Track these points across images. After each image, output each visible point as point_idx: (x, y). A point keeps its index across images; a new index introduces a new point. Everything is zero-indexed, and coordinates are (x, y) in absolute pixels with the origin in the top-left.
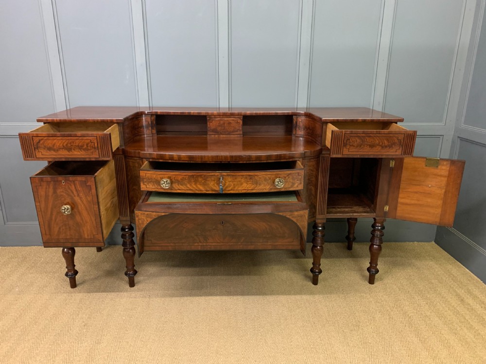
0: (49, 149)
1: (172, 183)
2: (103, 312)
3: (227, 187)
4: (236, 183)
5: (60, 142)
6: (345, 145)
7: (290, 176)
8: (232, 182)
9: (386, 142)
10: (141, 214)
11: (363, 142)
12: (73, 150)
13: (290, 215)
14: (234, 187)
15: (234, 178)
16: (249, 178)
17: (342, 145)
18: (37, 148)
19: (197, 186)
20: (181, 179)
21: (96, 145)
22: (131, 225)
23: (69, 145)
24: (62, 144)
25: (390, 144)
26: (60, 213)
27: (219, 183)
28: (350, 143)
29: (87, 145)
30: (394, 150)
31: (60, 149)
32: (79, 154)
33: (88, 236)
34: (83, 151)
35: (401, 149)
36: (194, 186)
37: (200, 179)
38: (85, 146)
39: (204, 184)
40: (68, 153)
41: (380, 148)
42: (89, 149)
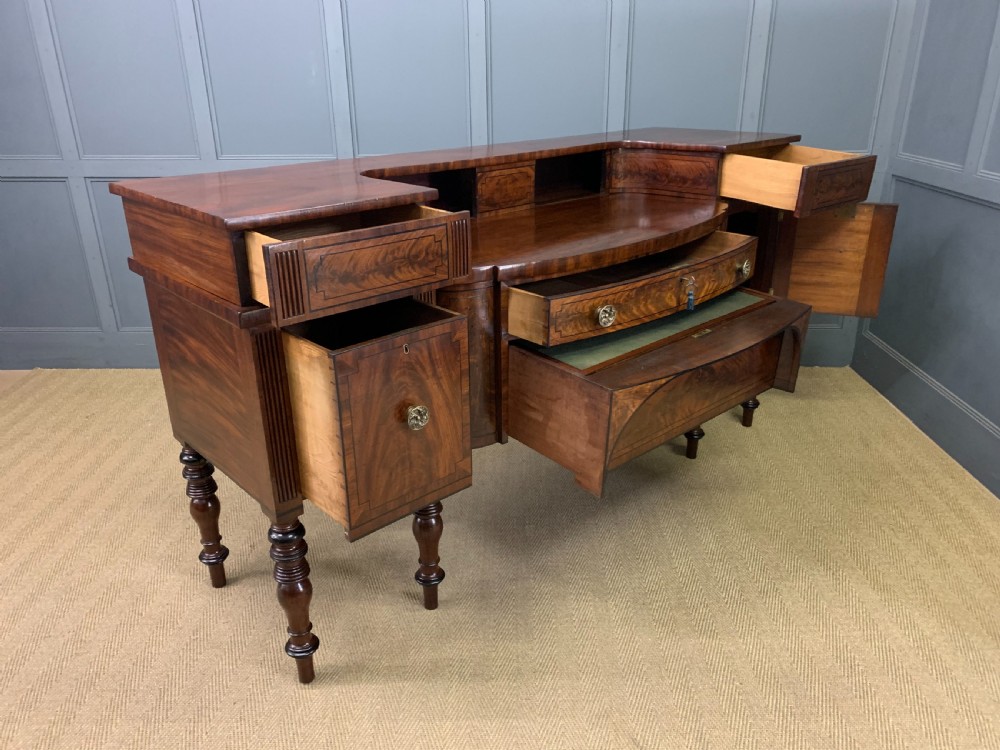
0: (346, 278)
5: (369, 254)
12: (397, 273)
16: (712, 270)
18: (316, 280)
19: (647, 308)
20: (625, 300)
21: (445, 246)
23: (389, 259)
24: (373, 260)
29: (427, 250)
31: (368, 273)
32: (408, 276)
33: (445, 470)
34: (417, 269)
37: (653, 292)
38: (423, 255)
39: (658, 300)
40: (385, 281)
42: (430, 261)
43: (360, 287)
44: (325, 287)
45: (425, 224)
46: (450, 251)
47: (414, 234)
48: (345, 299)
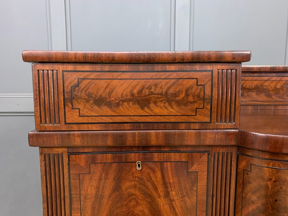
0: (100, 101)
5: (126, 86)
12: (152, 105)
18: (72, 99)
21: (208, 90)
23: (147, 92)
29: (187, 91)
31: (123, 101)
32: (165, 112)
34: (175, 107)
38: (183, 95)
40: (140, 112)
42: (191, 102)
43: (114, 111)
44: (81, 107)
45: (188, 67)
46: (215, 97)
47: (174, 75)
48: (99, 120)
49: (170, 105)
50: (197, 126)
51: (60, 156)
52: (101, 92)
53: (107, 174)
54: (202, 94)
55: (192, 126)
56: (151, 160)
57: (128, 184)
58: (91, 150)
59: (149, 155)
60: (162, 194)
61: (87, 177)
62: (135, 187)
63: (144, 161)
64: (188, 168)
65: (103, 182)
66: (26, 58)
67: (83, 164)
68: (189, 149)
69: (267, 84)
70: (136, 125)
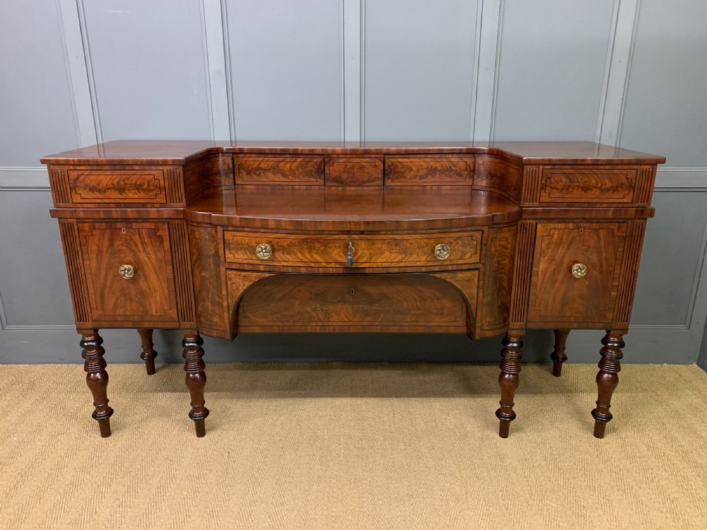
0: (93, 189)
1: (273, 250)
2: (151, 482)
3: (359, 258)
4: (372, 251)
5: (108, 179)
6: (544, 188)
7: (458, 241)
8: (368, 249)
9: (607, 182)
10: (236, 276)
11: (571, 182)
12: (127, 192)
13: (451, 278)
14: (371, 258)
15: (370, 244)
16: (393, 243)
17: (539, 187)
18: (75, 188)
19: (312, 257)
20: (288, 245)
21: (162, 182)
22: (198, 336)
23: (122, 183)
24: (111, 181)
25: (614, 185)
26: (118, 276)
27: (347, 252)
28: (551, 183)
29: (149, 182)
30: (621, 195)
31: (108, 189)
32: (136, 196)
33: (157, 311)
35: (631, 193)
36: (308, 256)
37: (317, 245)
38: (146, 186)
39: (323, 253)
40: (120, 196)
41: (598, 192)
42: (152, 190)
43: (103, 196)
44: (81, 192)
45: (147, 168)
46: (167, 187)
47: (139, 172)
48: (93, 201)
49: (139, 192)
50: (158, 206)
51: (72, 224)
52: (93, 183)
53: (103, 236)
54: (158, 186)
55: (155, 205)
56: (131, 228)
57: (118, 243)
58: (91, 220)
59: (130, 224)
60: (141, 250)
61: (91, 238)
62: (123, 245)
63: (127, 228)
64: (156, 233)
65: (101, 241)
66: (43, 162)
67: (87, 229)
68: (155, 221)
69: (281, 164)
70: (118, 205)
